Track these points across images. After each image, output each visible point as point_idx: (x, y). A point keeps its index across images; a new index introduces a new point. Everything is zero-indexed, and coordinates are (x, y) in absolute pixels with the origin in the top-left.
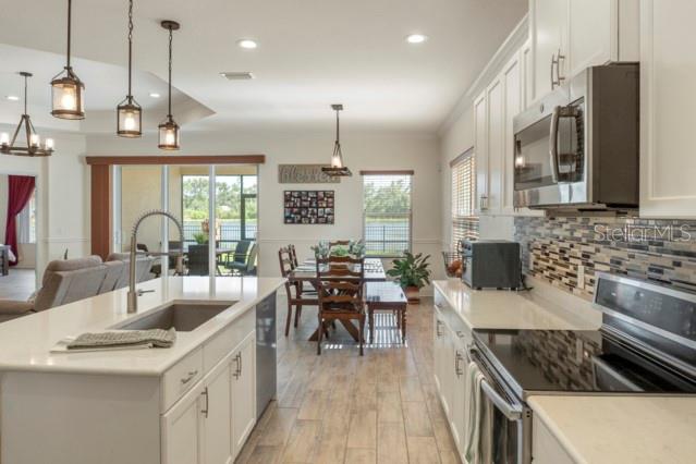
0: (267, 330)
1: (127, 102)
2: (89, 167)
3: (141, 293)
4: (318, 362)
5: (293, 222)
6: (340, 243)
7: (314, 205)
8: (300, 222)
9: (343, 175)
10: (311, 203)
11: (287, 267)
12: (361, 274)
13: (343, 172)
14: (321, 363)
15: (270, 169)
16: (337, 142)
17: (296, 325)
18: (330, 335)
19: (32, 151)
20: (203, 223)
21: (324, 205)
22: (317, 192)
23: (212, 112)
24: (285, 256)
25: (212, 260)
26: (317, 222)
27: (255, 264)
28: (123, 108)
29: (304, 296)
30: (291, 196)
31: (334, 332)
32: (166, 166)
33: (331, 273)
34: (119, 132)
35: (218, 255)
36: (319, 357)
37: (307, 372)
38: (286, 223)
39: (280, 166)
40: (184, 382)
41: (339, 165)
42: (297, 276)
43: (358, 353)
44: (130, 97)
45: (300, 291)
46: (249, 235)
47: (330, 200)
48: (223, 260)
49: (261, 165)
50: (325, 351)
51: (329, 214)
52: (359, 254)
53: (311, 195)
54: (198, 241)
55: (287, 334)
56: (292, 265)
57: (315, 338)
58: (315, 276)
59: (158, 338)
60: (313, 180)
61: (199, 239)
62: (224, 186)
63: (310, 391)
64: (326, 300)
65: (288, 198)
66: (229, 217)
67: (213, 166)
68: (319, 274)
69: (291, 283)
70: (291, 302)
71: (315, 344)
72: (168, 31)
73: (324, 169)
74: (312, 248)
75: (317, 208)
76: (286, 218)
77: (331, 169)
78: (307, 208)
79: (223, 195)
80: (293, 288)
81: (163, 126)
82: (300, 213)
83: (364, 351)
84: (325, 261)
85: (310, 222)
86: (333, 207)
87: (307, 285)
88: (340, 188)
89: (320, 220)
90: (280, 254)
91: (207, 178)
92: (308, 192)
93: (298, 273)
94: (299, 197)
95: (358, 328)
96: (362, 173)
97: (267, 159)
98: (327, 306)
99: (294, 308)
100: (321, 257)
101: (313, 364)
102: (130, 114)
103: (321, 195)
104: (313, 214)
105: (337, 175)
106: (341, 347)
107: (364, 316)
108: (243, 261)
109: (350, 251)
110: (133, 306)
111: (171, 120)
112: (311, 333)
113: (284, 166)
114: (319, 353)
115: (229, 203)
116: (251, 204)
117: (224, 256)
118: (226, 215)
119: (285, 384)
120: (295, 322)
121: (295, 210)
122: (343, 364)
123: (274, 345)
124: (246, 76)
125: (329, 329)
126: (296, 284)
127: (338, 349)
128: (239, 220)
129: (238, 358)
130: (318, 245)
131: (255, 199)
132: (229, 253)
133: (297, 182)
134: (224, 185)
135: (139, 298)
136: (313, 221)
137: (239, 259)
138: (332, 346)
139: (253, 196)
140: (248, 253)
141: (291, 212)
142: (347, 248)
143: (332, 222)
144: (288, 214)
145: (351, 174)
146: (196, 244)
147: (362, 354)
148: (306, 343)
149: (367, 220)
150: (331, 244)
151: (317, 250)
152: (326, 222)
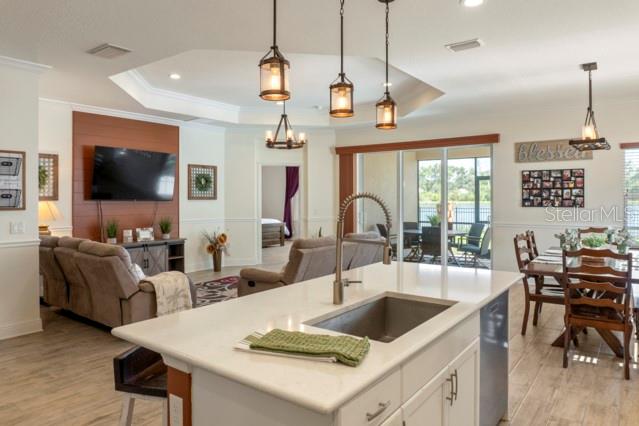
0: (499, 324)
1: (339, 80)
2: (338, 156)
3: (348, 283)
4: (564, 377)
5: (532, 205)
6: (592, 230)
7: (558, 185)
8: (540, 205)
9: (597, 148)
10: (554, 183)
11: (525, 256)
12: (628, 274)
13: (598, 144)
14: (568, 380)
15: (505, 148)
16: (589, 109)
17: (535, 323)
18: (580, 341)
19: (289, 145)
20: (438, 206)
21: (572, 185)
22: (562, 171)
23: (443, 93)
24: (522, 244)
25: (445, 242)
26: (562, 205)
27: (489, 248)
28: (336, 86)
29: (545, 292)
30: (530, 176)
31: (586, 339)
32: (401, 151)
33: (582, 269)
34: (332, 112)
35: (451, 237)
36: (565, 371)
37: (549, 390)
38: (524, 205)
39: (516, 144)
40: (370, 417)
41: (593, 136)
42: (537, 268)
43: (620, 375)
44: (342, 75)
45: (540, 284)
46: (483, 217)
47: (579, 179)
48: (456, 242)
49: (494, 145)
50: (574, 363)
51: (577, 196)
52: (621, 247)
53: (553, 175)
54: (431, 222)
55: (523, 333)
56: (530, 254)
57: (559, 343)
58: (561, 271)
59: (343, 351)
60: (557, 158)
61: (433, 221)
62: (462, 171)
63: (553, 419)
64: (576, 302)
65: (526, 179)
66: (466, 199)
67: (445, 149)
68: (566, 269)
69: (530, 276)
70: (529, 297)
71: (559, 352)
72: (385, 4)
73: (572, 142)
74: (556, 236)
75: (562, 189)
76: (524, 200)
77: (581, 142)
78: (549, 189)
79: (461, 179)
80: (532, 282)
81: (380, 104)
82: (540, 195)
83: (631, 373)
84: (573, 253)
85: (553, 205)
86: (583, 188)
87: (549, 280)
88: (593, 166)
89: (567, 202)
90: (516, 241)
91: (439, 162)
92: (550, 171)
93: (539, 263)
94: (540, 177)
95: (622, 342)
96: (624, 146)
97: (501, 138)
98: (578, 310)
99: (533, 304)
100: (568, 248)
101: (557, 379)
102: (342, 93)
103: (568, 174)
104: (557, 196)
105: (590, 148)
106: (595, 361)
107: (631, 328)
108: (476, 244)
109: (608, 241)
110: (339, 297)
111: (388, 97)
112: (554, 336)
113: (521, 144)
114: (565, 365)
115: (467, 186)
116: (485, 187)
117: (457, 237)
118: (463, 197)
119: (521, 399)
120: (533, 320)
121: (535, 192)
122: (600, 388)
123: (506, 345)
124: (474, 43)
125: (580, 336)
126: (536, 277)
127: (591, 363)
128: (473, 203)
129: (453, 377)
130: (563, 232)
131: (488, 181)
132: (462, 235)
133: (537, 160)
134: (462, 169)
135: (345, 289)
136: (557, 203)
137: (473, 241)
138: (582, 358)
139: (487, 178)
140: (482, 235)
141: (530, 194)
142: (603, 236)
143: (582, 205)
144: (525, 196)
145: (608, 147)
146: (429, 225)
147: (627, 377)
148: (546, 349)
149: (629, 202)
150: (581, 231)
151: (563, 239)
152: (574, 204)
